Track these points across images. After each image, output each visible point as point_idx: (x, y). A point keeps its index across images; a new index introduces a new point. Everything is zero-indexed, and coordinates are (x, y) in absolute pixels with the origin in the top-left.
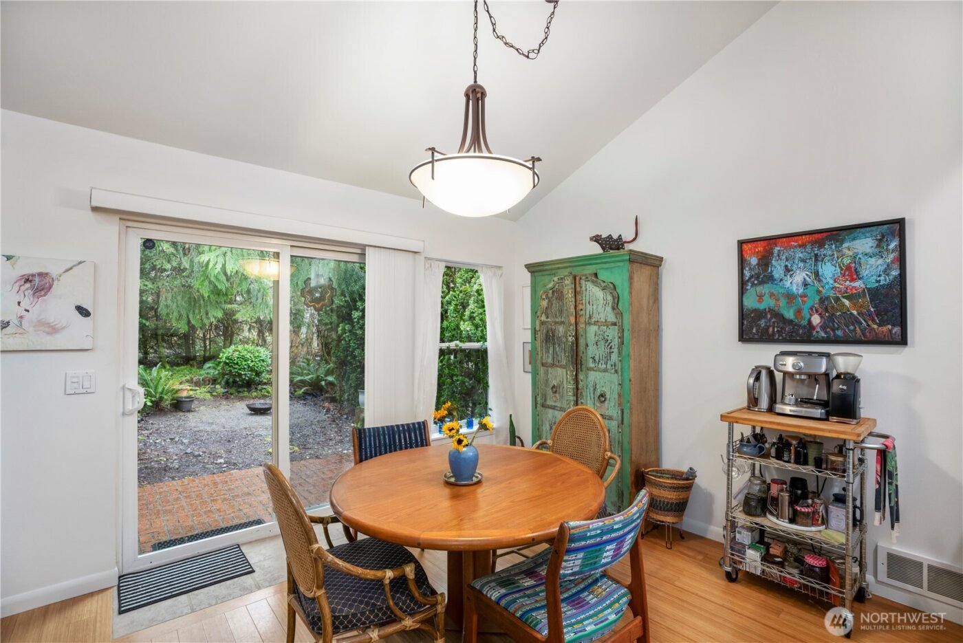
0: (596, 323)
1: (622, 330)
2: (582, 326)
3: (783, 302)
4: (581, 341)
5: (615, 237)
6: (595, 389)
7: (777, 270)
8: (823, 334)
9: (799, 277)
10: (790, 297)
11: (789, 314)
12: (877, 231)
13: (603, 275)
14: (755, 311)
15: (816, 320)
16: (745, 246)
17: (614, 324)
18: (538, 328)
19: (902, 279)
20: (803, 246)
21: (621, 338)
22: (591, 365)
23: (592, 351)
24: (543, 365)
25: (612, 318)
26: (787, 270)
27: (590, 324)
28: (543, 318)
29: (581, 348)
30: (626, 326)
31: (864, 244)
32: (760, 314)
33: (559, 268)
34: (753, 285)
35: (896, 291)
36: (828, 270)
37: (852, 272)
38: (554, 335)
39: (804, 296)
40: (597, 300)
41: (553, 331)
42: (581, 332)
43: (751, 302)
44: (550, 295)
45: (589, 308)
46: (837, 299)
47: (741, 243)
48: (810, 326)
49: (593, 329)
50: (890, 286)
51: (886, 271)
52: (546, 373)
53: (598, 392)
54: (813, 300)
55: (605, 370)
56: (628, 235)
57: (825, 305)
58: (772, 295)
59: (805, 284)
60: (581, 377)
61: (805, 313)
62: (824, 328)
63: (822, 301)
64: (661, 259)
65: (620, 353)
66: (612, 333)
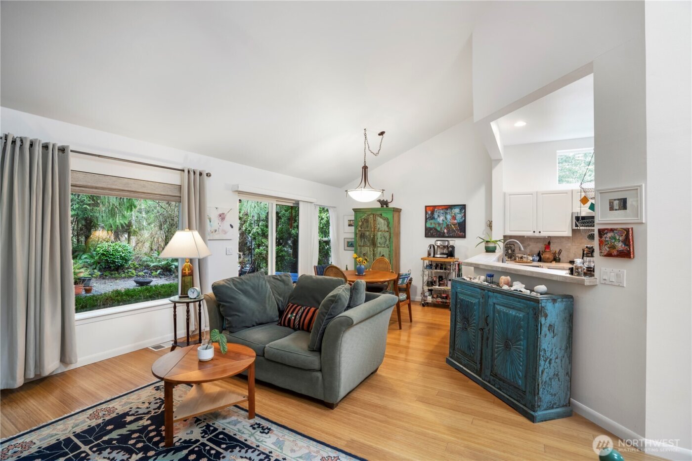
0: (381, 231)
1: (390, 234)
2: (376, 232)
3: (437, 226)
4: (375, 237)
5: (385, 200)
6: (380, 254)
7: (436, 216)
8: (447, 235)
9: (442, 218)
10: (439, 224)
11: (439, 229)
12: (460, 207)
13: (384, 215)
14: (430, 228)
15: (445, 231)
16: (427, 208)
17: (387, 231)
18: (357, 232)
19: (465, 220)
20: (442, 209)
21: (390, 236)
22: (379, 245)
23: (379, 240)
24: (359, 246)
25: (387, 229)
26: (439, 216)
27: (379, 231)
28: (360, 229)
29: (375, 240)
30: (392, 232)
31: (457, 210)
32: (431, 229)
33: (366, 211)
34: (429, 220)
35: (464, 223)
36: (449, 217)
37: (454, 218)
38: (364, 235)
39: (442, 224)
40: (381, 223)
41: (364, 234)
42: (375, 234)
43: (428, 225)
44: (363, 220)
45: (378, 226)
46: (451, 225)
47: (426, 207)
48: (444, 233)
49: (380, 233)
50: (462, 222)
51: (462, 218)
52: (361, 249)
53: (381, 255)
54: (445, 225)
55: (384, 247)
56: (389, 200)
57: (448, 227)
58: (434, 223)
59: (443, 221)
60: (375, 249)
61: (443, 229)
62: (447, 233)
63: (447, 225)
64: (401, 210)
65: (389, 241)
66: (387, 234)
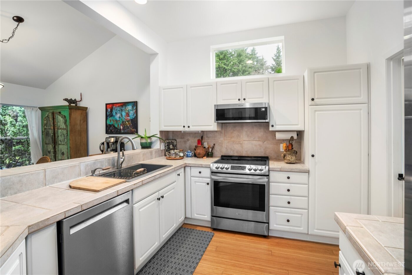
0: (61, 129)
1: (67, 131)
2: (56, 130)
3: (115, 122)
4: (56, 135)
5: (73, 99)
6: (61, 151)
7: (114, 114)
8: (123, 131)
9: (118, 115)
10: (116, 121)
11: (116, 126)
12: (132, 104)
13: (63, 113)
14: (109, 125)
15: (122, 127)
16: (108, 106)
17: (65, 129)
18: (43, 131)
19: (136, 117)
20: (119, 106)
21: (67, 133)
22: (60, 143)
23: (60, 138)
24: (46, 144)
25: (65, 127)
26: (116, 113)
27: (59, 129)
28: (45, 127)
29: (56, 137)
30: (68, 130)
31: (130, 107)
32: (110, 126)
33: (49, 109)
34: (109, 117)
35: (136, 119)
36: (124, 114)
37: (128, 115)
38: (49, 133)
39: (119, 121)
40: (61, 121)
41: (48, 132)
42: (56, 132)
43: (108, 122)
44: (47, 119)
45: (58, 124)
46: (125, 122)
47: (106, 104)
48: (121, 130)
49: (60, 131)
50: (134, 119)
51: (134, 114)
52: (47, 147)
54: (121, 122)
55: (64, 144)
57: (123, 123)
58: (113, 120)
59: (119, 117)
60: (56, 147)
61: (120, 126)
62: (123, 129)
63: (123, 122)
64: (87, 108)
65: (67, 139)
66: (65, 132)
